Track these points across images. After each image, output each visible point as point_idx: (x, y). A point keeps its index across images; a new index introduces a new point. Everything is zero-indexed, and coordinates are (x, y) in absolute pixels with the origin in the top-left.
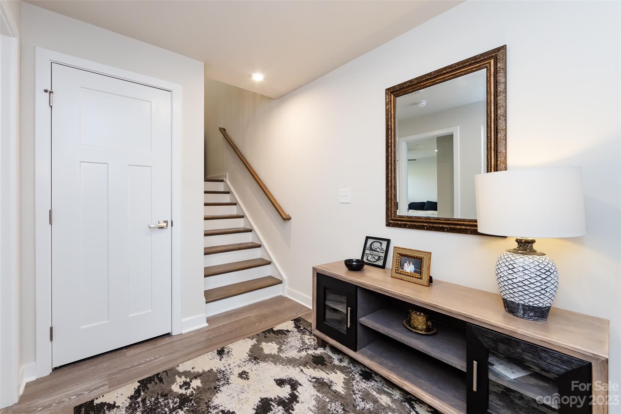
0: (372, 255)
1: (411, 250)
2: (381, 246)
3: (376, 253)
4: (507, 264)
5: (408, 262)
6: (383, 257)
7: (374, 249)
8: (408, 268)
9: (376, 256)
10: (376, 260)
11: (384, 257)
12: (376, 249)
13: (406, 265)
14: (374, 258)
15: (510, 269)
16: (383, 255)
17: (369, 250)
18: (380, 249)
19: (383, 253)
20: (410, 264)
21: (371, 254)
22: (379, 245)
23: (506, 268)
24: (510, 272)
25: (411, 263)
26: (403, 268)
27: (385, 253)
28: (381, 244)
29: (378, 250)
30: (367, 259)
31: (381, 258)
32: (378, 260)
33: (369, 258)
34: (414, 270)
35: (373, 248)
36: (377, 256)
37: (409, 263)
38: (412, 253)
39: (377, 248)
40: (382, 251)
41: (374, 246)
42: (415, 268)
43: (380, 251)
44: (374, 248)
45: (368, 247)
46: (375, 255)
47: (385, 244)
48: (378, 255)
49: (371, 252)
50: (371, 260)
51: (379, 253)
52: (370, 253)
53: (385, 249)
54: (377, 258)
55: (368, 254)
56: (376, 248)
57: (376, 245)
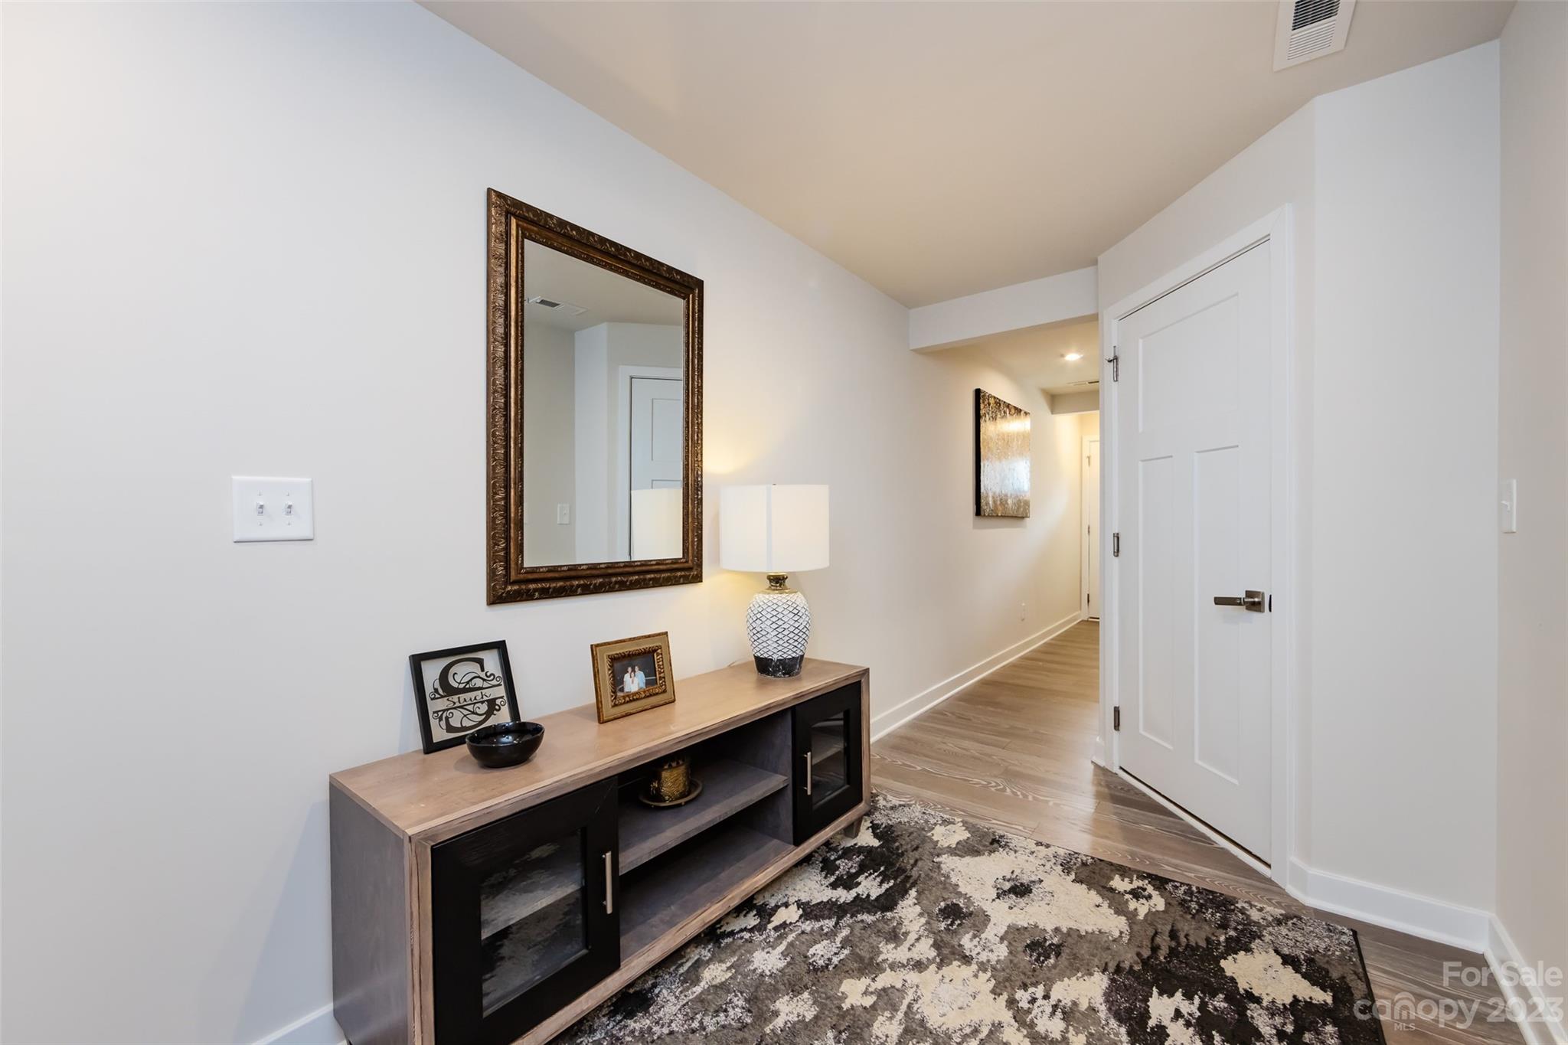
0: (462, 707)
1: (634, 638)
2: (483, 670)
3: (472, 695)
4: (791, 609)
5: (630, 669)
6: (502, 697)
7: (461, 686)
8: (633, 682)
9: (479, 705)
10: (484, 716)
11: (505, 698)
12: (468, 683)
13: (627, 677)
14: (473, 713)
15: (795, 614)
16: (501, 691)
17: (442, 697)
18: (484, 680)
19: (499, 685)
20: (635, 672)
21: (457, 704)
22: (475, 668)
23: (791, 615)
24: (796, 618)
25: (637, 668)
26: (623, 687)
27: (502, 683)
28: (480, 662)
29: (478, 683)
30: (450, 729)
31: (498, 702)
32: (489, 714)
33: (455, 723)
34: (644, 681)
35: (455, 685)
36: (482, 702)
37: (633, 671)
38: (637, 645)
39: (471, 680)
40: (494, 682)
41: (458, 678)
42: (646, 677)
43: (486, 685)
44: (460, 683)
45: (436, 690)
46: (475, 703)
47: (491, 661)
48: (485, 698)
49: (455, 698)
50: (467, 723)
51: (484, 691)
52: (451, 705)
53: (498, 673)
54: (484, 708)
55: (444, 711)
56: (466, 679)
57: (462, 673)
